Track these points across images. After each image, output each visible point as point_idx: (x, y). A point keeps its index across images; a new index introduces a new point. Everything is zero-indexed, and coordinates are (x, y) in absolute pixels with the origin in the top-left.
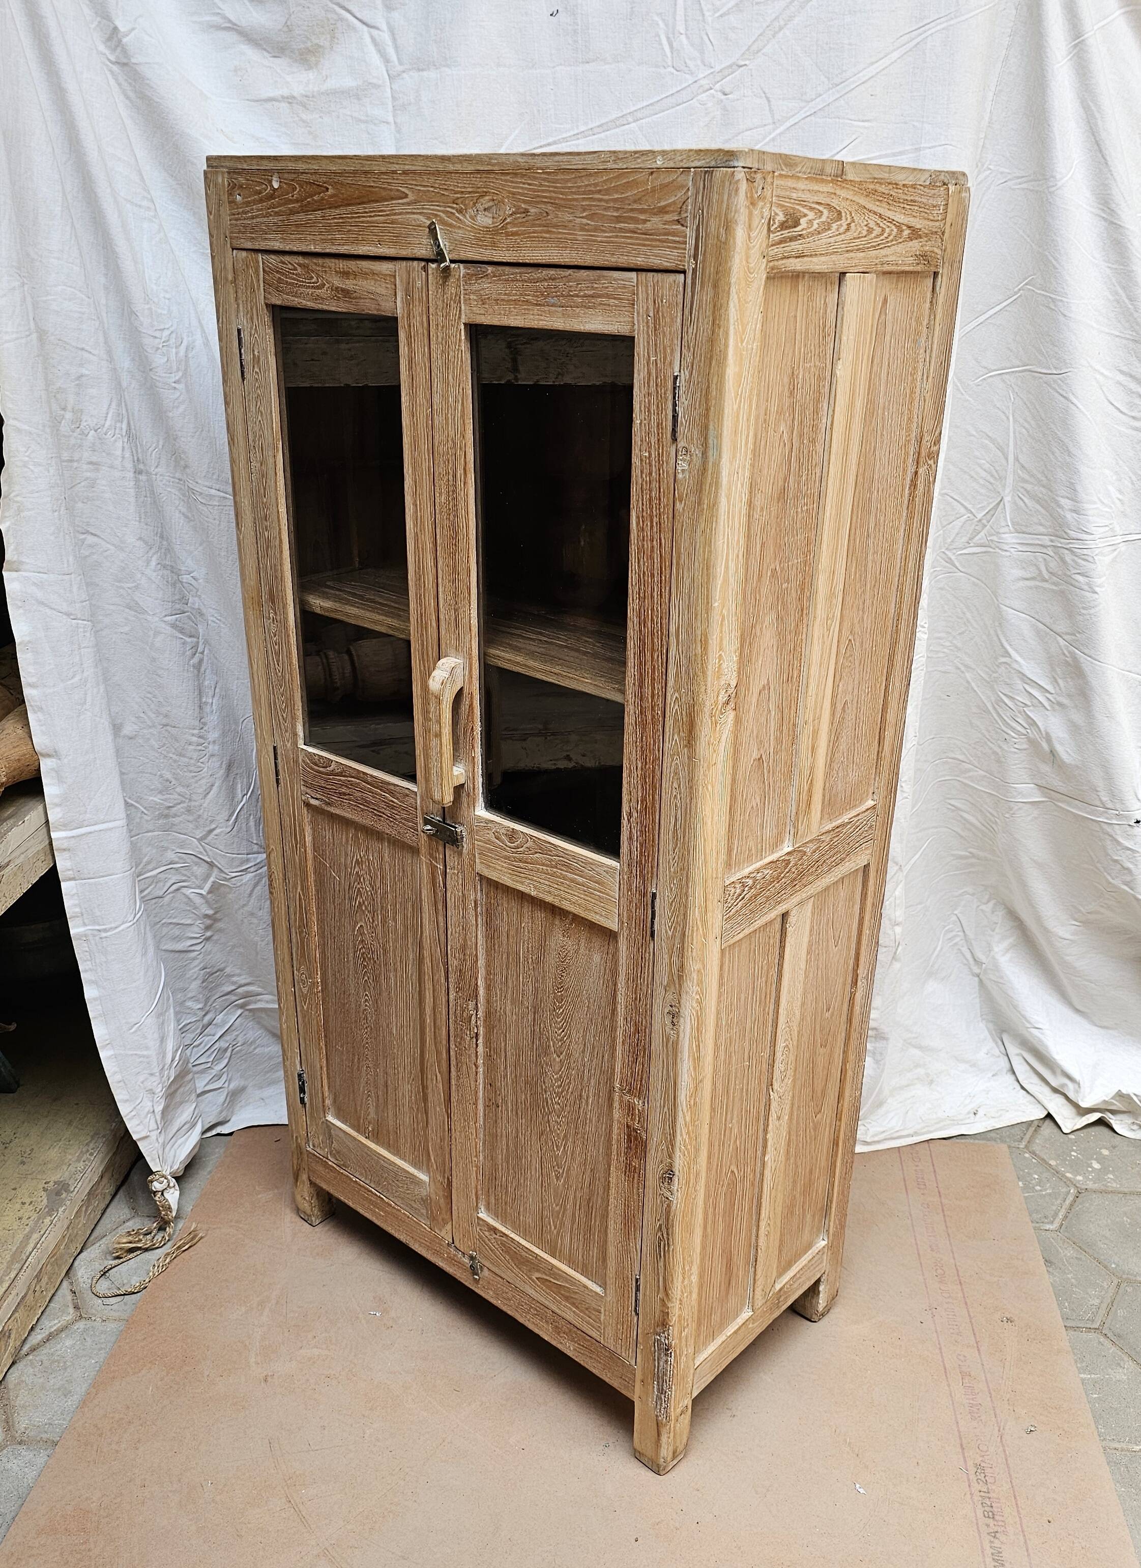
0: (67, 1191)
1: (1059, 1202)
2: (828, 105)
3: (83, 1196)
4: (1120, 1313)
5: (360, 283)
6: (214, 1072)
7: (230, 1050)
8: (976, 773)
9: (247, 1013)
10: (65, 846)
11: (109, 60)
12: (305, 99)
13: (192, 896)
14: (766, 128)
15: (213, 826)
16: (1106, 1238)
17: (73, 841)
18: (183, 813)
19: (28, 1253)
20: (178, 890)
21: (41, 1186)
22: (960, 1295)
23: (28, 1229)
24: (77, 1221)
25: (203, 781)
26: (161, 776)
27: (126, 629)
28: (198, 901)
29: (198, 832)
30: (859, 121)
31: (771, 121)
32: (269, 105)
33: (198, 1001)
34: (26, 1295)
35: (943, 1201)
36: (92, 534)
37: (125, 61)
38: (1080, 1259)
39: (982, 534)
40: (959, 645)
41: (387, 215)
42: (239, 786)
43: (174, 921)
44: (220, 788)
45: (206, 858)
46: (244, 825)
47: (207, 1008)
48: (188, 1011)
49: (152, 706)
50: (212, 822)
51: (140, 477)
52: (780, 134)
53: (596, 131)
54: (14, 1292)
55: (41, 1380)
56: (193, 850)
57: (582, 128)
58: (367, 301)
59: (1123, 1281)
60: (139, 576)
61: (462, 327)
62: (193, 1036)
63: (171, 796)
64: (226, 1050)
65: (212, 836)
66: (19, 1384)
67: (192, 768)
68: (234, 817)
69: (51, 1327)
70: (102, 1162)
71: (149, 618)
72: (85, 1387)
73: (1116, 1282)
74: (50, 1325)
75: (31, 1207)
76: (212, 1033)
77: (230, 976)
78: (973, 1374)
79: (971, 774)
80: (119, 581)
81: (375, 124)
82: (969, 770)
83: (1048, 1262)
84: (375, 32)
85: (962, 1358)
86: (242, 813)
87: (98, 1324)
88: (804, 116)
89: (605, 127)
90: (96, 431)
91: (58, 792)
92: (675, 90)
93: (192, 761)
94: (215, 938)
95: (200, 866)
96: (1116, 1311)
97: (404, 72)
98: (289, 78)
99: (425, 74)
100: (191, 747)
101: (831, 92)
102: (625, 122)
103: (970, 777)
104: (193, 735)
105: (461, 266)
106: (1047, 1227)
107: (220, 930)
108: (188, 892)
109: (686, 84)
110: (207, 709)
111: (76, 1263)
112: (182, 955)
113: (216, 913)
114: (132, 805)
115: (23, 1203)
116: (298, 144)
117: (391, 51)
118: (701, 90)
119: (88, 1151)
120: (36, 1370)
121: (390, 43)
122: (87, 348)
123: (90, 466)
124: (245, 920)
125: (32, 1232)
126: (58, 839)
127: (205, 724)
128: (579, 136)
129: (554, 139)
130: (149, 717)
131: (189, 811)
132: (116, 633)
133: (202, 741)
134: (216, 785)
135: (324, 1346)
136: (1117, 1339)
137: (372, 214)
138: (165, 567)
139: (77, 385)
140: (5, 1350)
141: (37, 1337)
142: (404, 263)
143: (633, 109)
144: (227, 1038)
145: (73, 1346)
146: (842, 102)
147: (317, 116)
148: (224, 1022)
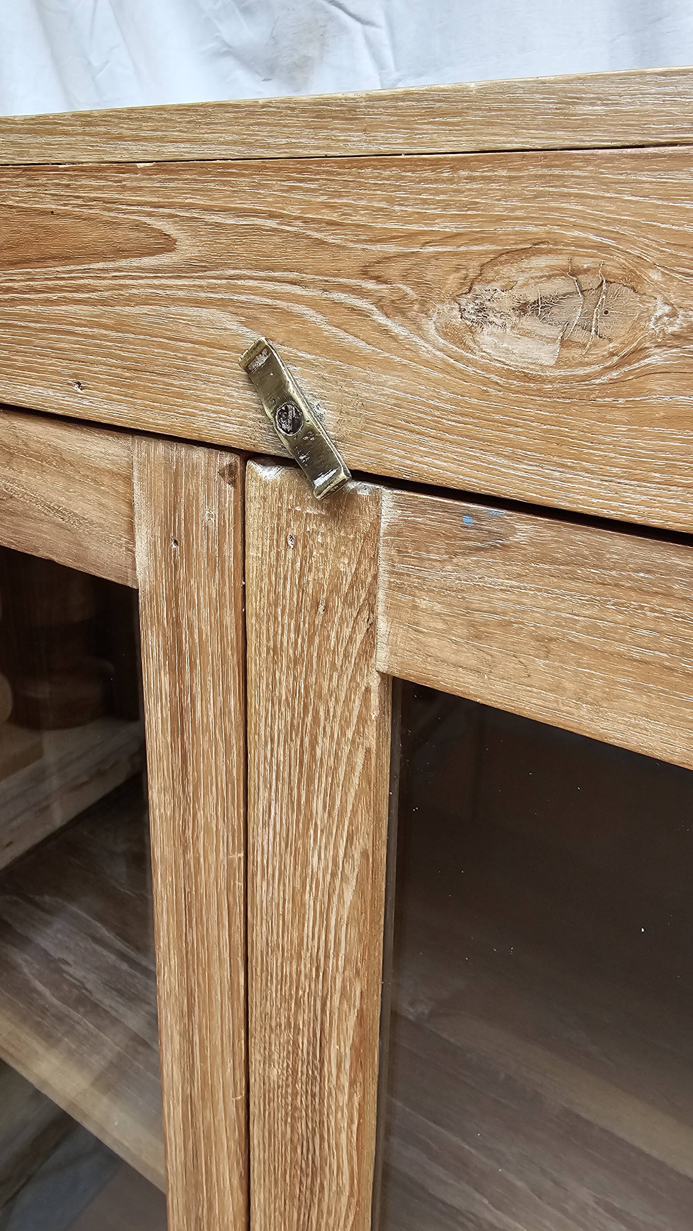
5: (22, 477)
41: (103, 302)
58: (45, 527)
61: (375, 682)
84: (369, 29)
105: (387, 495)
117: (387, 53)
121: (387, 42)
137: (54, 296)
142: (160, 448)
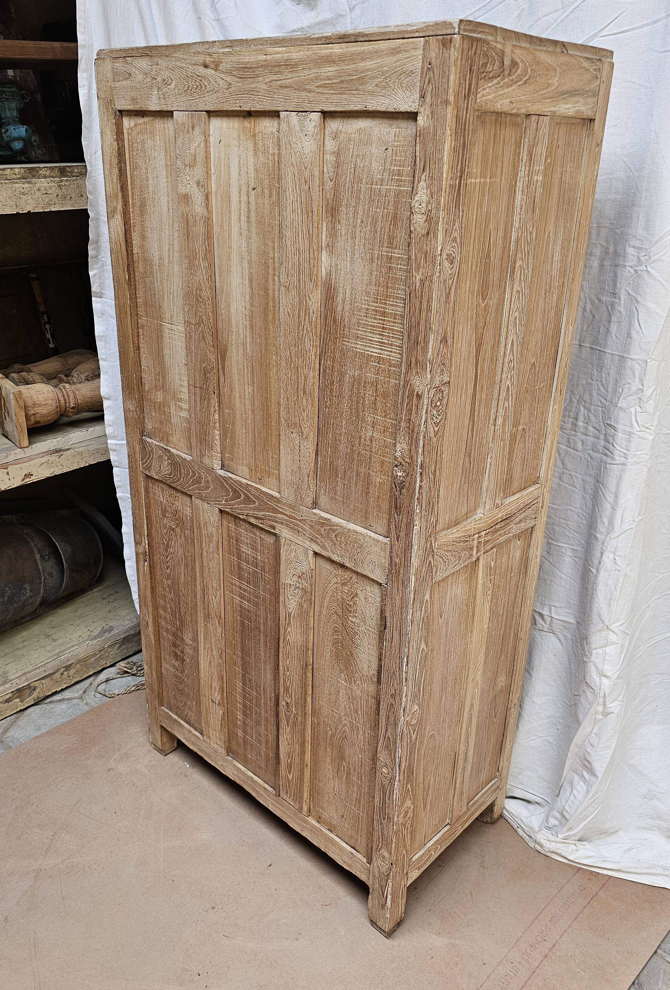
10: (114, 448)
12: (308, 29)
17: (118, 446)
21: (104, 625)
34: (54, 673)
35: (600, 893)
54: (42, 669)
66: (29, 715)
69: (66, 696)
72: (47, 730)
74: (67, 694)
97: (356, 5)
111: (104, 671)
126: (111, 444)
140: (29, 696)
141: (57, 698)
145: (64, 709)
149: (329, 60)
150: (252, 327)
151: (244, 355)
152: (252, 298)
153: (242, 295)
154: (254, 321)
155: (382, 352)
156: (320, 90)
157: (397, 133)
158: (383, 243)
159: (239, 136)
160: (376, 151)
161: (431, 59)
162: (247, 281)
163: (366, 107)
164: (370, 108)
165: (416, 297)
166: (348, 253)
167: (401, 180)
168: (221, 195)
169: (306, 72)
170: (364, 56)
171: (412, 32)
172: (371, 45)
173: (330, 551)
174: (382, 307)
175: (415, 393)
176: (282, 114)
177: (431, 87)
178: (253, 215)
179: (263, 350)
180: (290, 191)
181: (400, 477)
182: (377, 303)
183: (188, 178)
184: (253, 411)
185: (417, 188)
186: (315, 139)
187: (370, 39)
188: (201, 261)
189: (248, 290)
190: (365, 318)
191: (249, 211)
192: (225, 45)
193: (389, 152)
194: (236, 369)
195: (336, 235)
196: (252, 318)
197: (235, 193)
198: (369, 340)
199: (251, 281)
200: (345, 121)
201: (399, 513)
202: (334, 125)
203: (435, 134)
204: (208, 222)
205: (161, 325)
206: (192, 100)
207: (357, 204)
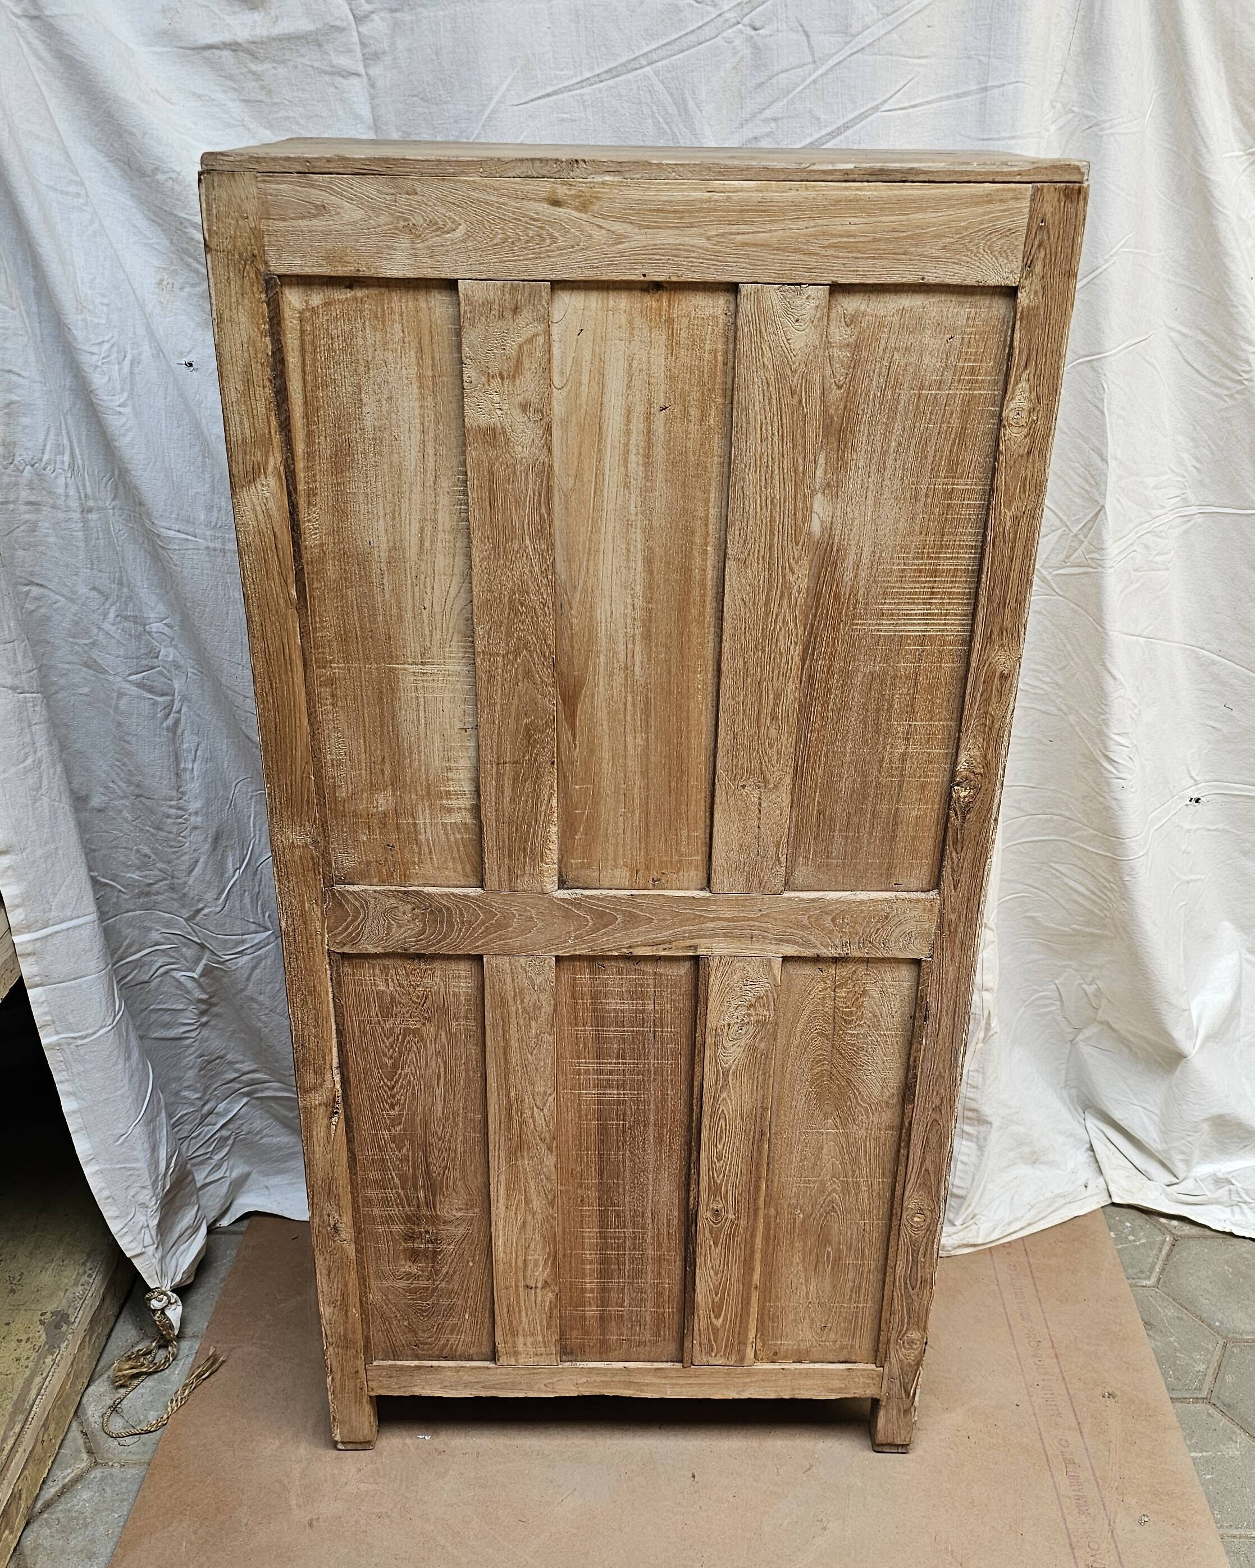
0: (69, 1323)
1: (1155, 1252)
2: (879, 39)
3: (85, 1326)
4: (1229, 1378)
6: (213, 1162)
7: (232, 1137)
8: (1085, 833)
9: (254, 1101)
10: (28, 951)
11: (14, 14)
12: (253, 47)
13: (182, 979)
14: (805, 68)
15: (201, 906)
16: (1208, 1292)
17: (38, 944)
18: (167, 891)
19: (31, 1402)
20: (167, 972)
21: (37, 1317)
22: (1057, 1370)
23: (28, 1372)
24: (81, 1354)
25: (186, 857)
26: (138, 851)
27: (86, 690)
28: (190, 984)
29: (184, 911)
30: (914, 58)
31: (810, 60)
32: (207, 53)
33: (195, 1090)
34: (34, 1448)
35: (1031, 1261)
36: (38, 585)
37: (34, 13)
38: (1180, 1319)
39: (1079, 551)
40: (1061, 682)
42: (231, 859)
43: (164, 1006)
44: (206, 863)
45: (196, 939)
46: (237, 903)
47: (207, 1097)
48: (184, 1101)
49: (122, 775)
50: (199, 901)
51: (90, 516)
52: (822, 75)
53: (604, 77)
54: (21, 1450)
55: (60, 1543)
56: (180, 929)
57: (587, 74)
59: (1229, 1341)
60: (96, 631)
62: (189, 1127)
63: (152, 873)
64: (228, 1138)
65: (200, 916)
66: (36, 1548)
67: (172, 843)
68: (224, 896)
69: (64, 1478)
70: (102, 1284)
71: (111, 678)
72: (111, 1546)
73: (1221, 1342)
74: (64, 1475)
75: (29, 1345)
76: (213, 1121)
77: (231, 1063)
78: (1077, 1461)
79: (1080, 833)
80: (74, 637)
81: (343, 77)
82: (1078, 829)
83: (1147, 1324)
85: (1063, 1443)
86: (234, 889)
87: (116, 1470)
88: (849, 53)
89: (614, 73)
90: (32, 466)
91: (17, 892)
92: (696, 26)
93: (172, 836)
94: (212, 1023)
95: (189, 948)
96: (1224, 1377)
97: (373, 12)
98: (229, 20)
99: (398, 15)
100: (169, 821)
101: (881, 23)
102: (638, 66)
103: (1079, 837)
104: (171, 807)
106: (1145, 1283)
107: (217, 1015)
108: (178, 975)
109: (709, 19)
110: (187, 776)
111: (84, 1400)
112: (175, 1043)
113: (210, 997)
114: (107, 884)
115: (20, 1341)
116: (249, 101)
118: (727, 25)
119: (85, 1272)
120: (53, 1530)
122: (15, 369)
123: (29, 507)
124: (245, 1006)
125: (33, 1376)
126: (21, 944)
127: (184, 793)
128: (584, 84)
129: (555, 88)
130: (119, 786)
131: (172, 888)
132: (74, 695)
133: (181, 813)
134: (201, 860)
135: (371, 1480)
136: (1227, 1409)
138: (126, 618)
139: (7, 414)
140: (17, 1513)
141: (50, 1491)
143: (646, 49)
144: (231, 1126)
145: (91, 1498)
146: (894, 36)
147: (270, 66)
148: (227, 1111)
149: (854, 206)
150: (647, 637)
151: (626, 687)
152: (650, 587)
153: (626, 586)
154: (654, 625)
155: (929, 628)
156: (831, 252)
157: (972, 315)
158: (938, 472)
159: (630, 323)
160: (932, 342)
161: (1045, 214)
162: (640, 563)
163: (923, 279)
164: (931, 279)
165: (1004, 542)
166: (869, 493)
167: (977, 381)
168: (579, 424)
169: (802, 224)
170: (922, 205)
171: (1010, 173)
172: (938, 188)
173: (819, 946)
174: (930, 564)
175: (997, 674)
176: (744, 289)
177: (1043, 253)
178: (659, 453)
179: (673, 670)
180: (757, 408)
181: (965, 797)
182: (922, 558)
183: (497, 399)
184: (645, 774)
185: (1014, 391)
186: (816, 327)
187: (931, 179)
188: (528, 542)
189: (640, 575)
190: (898, 585)
191: (649, 445)
192: (605, 169)
193: (956, 342)
194: (605, 711)
195: (846, 468)
196: (648, 622)
197: (618, 418)
198: (904, 615)
199: (648, 561)
200: (873, 298)
201: (959, 849)
202: (851, 304)
203: (1047, 317)
204: (546, 472)
205: (391, 670)
206: (515, 261)
207: (892, 418)
